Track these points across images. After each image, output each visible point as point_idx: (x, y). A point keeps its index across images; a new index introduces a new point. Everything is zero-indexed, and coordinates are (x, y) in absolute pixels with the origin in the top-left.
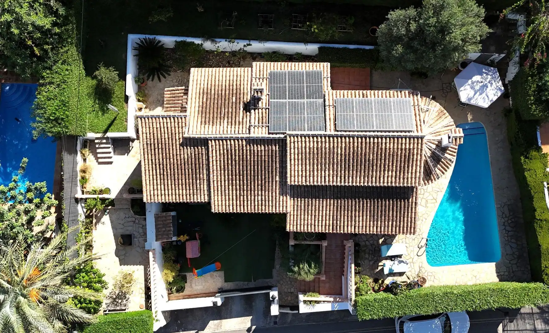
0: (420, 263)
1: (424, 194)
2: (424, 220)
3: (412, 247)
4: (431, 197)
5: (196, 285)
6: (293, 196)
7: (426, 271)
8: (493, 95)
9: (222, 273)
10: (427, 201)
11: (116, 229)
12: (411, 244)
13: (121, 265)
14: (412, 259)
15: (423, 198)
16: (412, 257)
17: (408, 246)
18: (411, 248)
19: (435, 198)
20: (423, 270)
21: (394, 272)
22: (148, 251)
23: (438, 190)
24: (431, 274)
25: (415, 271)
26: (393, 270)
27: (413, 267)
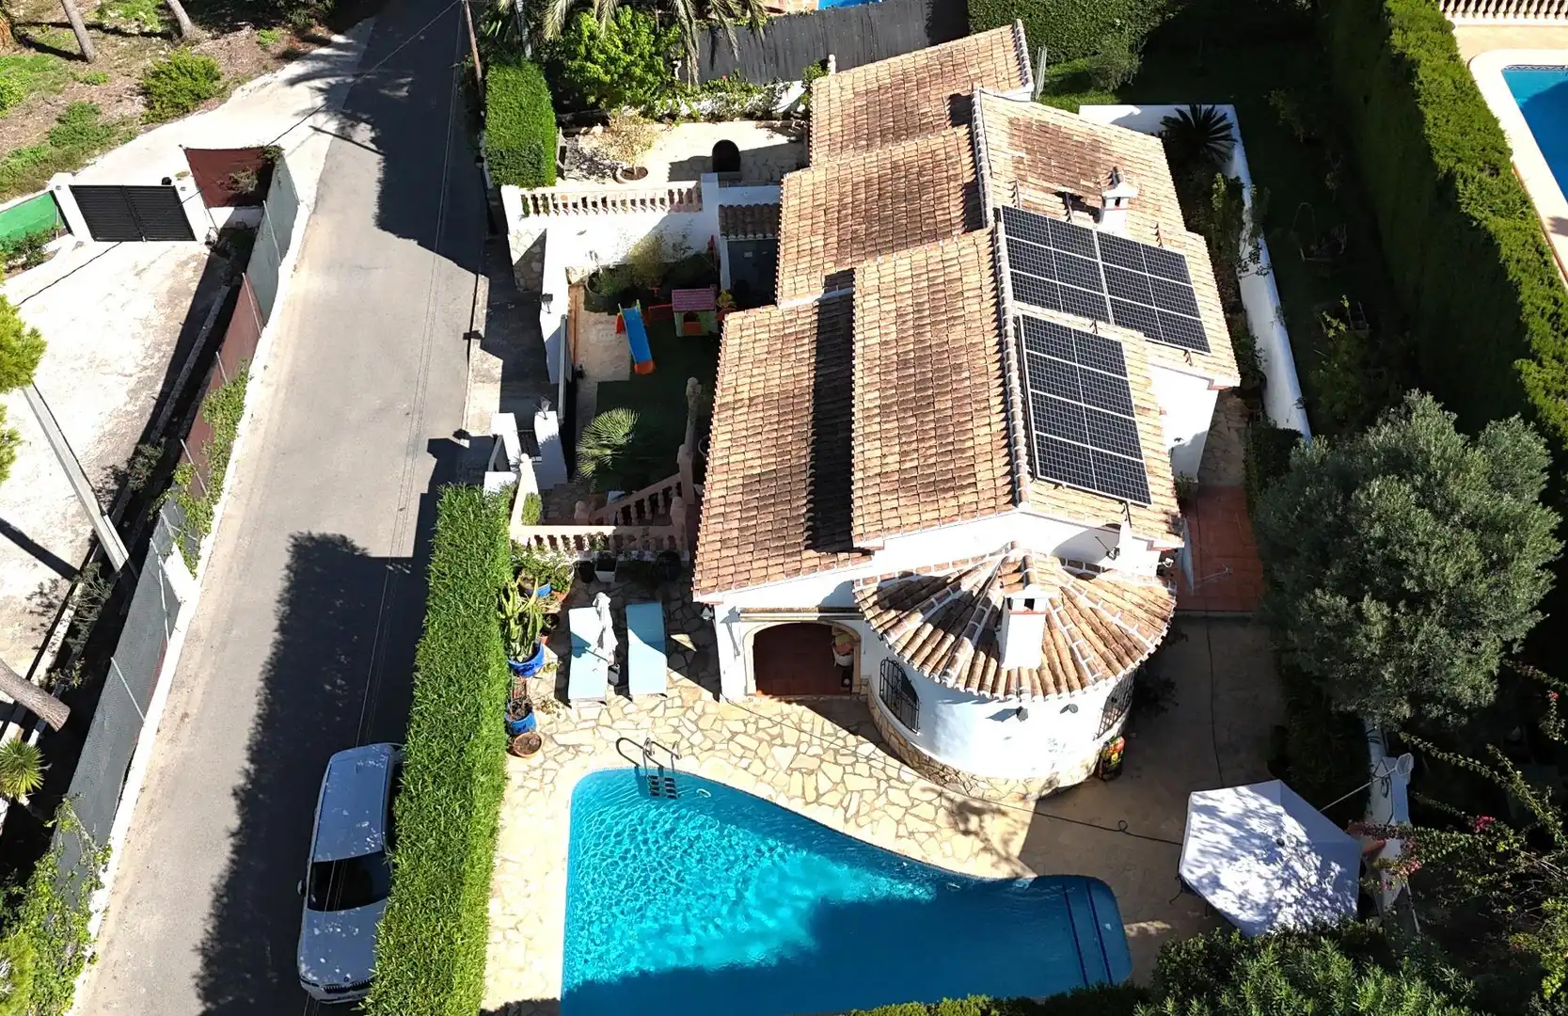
0: (591, 749)
1: (836, 763)
2: (744, 763)
3: (649, 725)
4: (824, 785)
5: (599, 331)
6: (823, 306)
7: (562, 765)
8: (1239, 891)
9: (624, 374)
10: (812, 772)
11: (753, 156)
12: (660, 722)
13: (671, 164)
14: (609, 723)
15: (822, 761)
16: (614, 726)
17: (654, 714)
18: (646, 722)
19: (822, 800)
20: (567, 755)
21: (573, 658)
22: (698, 179)
23: (852, 810)
24: (547, 779)
25: (566, 732)
26: (579, 656)
27: (580, 726)
